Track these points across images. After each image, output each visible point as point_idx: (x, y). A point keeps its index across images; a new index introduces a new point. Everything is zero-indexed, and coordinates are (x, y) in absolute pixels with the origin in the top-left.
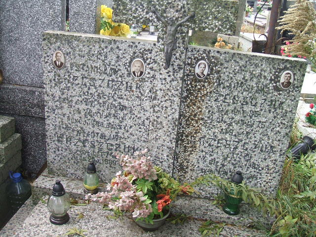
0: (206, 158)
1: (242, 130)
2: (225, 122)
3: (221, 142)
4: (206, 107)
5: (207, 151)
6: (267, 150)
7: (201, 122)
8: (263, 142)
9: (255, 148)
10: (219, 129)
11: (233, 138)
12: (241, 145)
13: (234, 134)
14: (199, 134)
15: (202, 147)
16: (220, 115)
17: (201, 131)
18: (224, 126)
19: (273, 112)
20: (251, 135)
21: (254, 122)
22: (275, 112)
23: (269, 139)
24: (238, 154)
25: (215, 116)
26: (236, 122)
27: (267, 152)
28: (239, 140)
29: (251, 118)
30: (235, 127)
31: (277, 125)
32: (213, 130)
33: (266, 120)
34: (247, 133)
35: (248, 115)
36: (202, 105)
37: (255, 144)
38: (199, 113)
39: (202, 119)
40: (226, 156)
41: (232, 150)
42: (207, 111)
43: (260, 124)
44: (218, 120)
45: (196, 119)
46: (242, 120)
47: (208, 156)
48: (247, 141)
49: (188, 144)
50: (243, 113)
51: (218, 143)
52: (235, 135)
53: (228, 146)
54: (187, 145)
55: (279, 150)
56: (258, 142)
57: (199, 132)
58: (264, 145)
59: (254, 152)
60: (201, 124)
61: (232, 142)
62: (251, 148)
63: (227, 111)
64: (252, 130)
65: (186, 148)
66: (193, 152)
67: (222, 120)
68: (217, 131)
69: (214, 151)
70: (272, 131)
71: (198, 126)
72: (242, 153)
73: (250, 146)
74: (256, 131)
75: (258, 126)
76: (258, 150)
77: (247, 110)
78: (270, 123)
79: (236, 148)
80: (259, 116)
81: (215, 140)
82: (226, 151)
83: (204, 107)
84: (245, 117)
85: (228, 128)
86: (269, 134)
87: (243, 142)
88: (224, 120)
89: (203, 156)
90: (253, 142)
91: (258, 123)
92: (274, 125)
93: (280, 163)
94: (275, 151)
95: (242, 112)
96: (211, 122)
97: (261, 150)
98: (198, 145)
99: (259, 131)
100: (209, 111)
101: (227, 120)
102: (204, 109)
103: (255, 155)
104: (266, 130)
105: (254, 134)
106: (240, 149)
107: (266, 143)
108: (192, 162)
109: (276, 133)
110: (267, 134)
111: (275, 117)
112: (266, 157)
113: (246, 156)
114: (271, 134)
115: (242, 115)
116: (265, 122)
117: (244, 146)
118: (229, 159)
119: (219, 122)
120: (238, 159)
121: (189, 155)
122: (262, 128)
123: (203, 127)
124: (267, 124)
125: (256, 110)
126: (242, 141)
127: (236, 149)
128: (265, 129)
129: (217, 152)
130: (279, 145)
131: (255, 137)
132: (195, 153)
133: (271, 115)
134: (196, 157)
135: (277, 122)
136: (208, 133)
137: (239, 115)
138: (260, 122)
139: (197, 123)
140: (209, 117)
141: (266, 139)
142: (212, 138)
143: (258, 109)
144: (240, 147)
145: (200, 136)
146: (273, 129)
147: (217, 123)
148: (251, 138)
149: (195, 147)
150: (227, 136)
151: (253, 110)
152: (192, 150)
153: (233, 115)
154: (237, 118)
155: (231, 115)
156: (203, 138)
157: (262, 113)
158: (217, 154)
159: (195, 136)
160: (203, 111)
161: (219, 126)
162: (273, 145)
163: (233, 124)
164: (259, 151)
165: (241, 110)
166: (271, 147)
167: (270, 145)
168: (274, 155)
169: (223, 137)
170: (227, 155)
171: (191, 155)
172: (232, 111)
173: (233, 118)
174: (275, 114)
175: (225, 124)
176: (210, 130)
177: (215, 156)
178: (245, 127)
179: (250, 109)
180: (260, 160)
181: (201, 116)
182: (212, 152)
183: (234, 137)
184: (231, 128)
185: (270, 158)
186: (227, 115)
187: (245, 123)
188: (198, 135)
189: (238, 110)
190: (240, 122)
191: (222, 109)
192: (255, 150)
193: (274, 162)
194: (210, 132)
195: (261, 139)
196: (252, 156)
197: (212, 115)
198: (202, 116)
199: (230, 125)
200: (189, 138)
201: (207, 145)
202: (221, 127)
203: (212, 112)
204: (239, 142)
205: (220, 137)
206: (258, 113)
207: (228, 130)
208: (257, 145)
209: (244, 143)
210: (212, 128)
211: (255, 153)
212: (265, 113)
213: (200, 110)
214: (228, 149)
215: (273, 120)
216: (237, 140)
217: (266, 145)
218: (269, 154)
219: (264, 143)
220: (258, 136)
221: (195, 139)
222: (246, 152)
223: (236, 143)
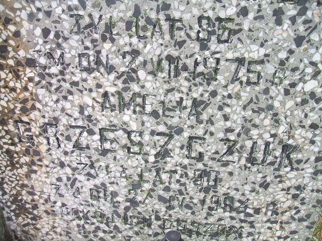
0: (78, 184)
1: (177, 96)
2: (110, 69)
3: (111, 135)
4: (31, 17)
5: (74, 165)
6: (270, 159)
7: (29, 72)
8: (254, 132)
9: (230, 151)
10: (94, 94)
11: (150, 122)
12: (178, 144)
13: (148, 108)
14: (36, 113)
15: (57, 154)
16: (88, 44)
17: (38, 105)
18: (110, 84)
19: (293, 20)
20: (209, 110)
21: (218, 61)
22: (300, 20)
23: (277, 121)
24: (175, 172)
25: (71, 47)
26: (149, 67)
27: (272, 164)
28: (170, 127)
29: (204, 46)
30: (148, 85)
31: (309, 70)
32: (76, 98)
33: (262, 51)
34: (196, 103)
35: (193, 35)
36: (14, 10)
37: (228, 140)
38: (12, 42)
39: (31, 63)
40: (137, 178)
41: (152, 159)
42: (38, 32)
43: (243, 71)
44: (85, 63)
45: (11, 62)
46: (170, 58)
47: (81, 178)
48: (200, 132)
49: (13, 144)
50: (172, 27)
51: (103, 139)
52: (155, 114)
53: (136, 149)
54: (12, 148)
55: (313, 158)
56: (239, 135)
57: (34, 108)
58: (260, 142)
59: (226, 164)
60: (31, 80)
61: (147, 137)
62: (217, 153)
63: (110, 27)
64: (214, 94)
65: (12, 157)
66: (35, 168)
67: (98, 62)
68: (90, 102)
69: (97, 165)
70: (287, 92)
71: (26, 89)
72: (185, 167)
73: (211, 146)
74: (230, 96)
75: (235, 79)
76: (238, 161)
77: (187, 17)
78: (282, 63)
79: (164, 154)
80: (234, 39)
81: (91, 132)
82: (134, 163)
83: (24, 14)
84: (180, 44)
85: (126, 89)
86: (276, 104)
87: (186, 134)
88: (104, 61)
89: (69, 179)
90: (221, 135)
91: (234, 67)
92: (294, 70)
93: (315, 194)
94: (299, 162)
95: (165, 26)
96: (62, 73)
97: (251, 160)
98: (43, 148)
99: (238, 96)
100: (46, 32)
101: (116, 61)
102: (26, 24)
103: (231, 174)
104: (266, 91)
105: (220, 108)
106: (177, 157)
107: (267, 136)
108: (42, 192)
109: (304, 102)
110: (270, 107)
111: (299, 41)
112: (268, 179)
113: (200, 176)
114: (283, 103)
115: (167, 37)
116: (262, 62)
117: (189, 147)
118: (147, 186)
119: (89, 70)
120: (175, 186)
121: (28, 176)
122: (249, 83)
123: (41, 92)
124: (270, 69)
125: (222, 15)
126: (180, 131)
127: (164, 157)
128: (262, 86)
129: (107, 167)
130: (313, 142)
131: (226, 118)
132: (44, 169)
133: (284, 33)
134: (48, 181)
135: (306, 61)
136: (63, 110)
137: (157, 40)
138: (240, 61)
139: (18, 77)
140: (50, 55)
141: (267, 122)
142: (80, 123)
143: (231, 11)
144: (177, 151)
145: (42, 121)
146: (293, 85)
147: (85, 75)
148: (210, 122)
149: (37, 153)
150: (127, 116)
151: (210, 14)
152: (33, 163)
153: (135, 40)
154: (153, 49)
155: (127, 39)
156: (51, 125)
157: (246, 27)
158: (108, 172)
159: (25, 119)
160: (23, 32)
161: (91, 83)
162: (290, 142)
163: (142, 74)
164: (243, 161)
165: (162, 16)
166: (286, 148)
167: (281, 142)
168: (295, 173)
169: (116, 122)
170: (141, 176)
171: (33, 176)
172: (129, 25)
173: (135, 53)
174: (302, 28)
175: (112, 76)
176: (65, 98)
177: (102, 177)
178: (186, 84)
179: (196, 12)
180: (248, 188)
181: (22, 53)
182: (92, 166)
183: (152, 120)
184: (135, 88)
185: (280, 182)
186: (113, 40)
187: (185, 68)
188: (32, 116)
189: (149, 20)
190: (165, 64)
191: (87, 20)
192: (230, 158)
193: (293, 191)
194: (68, 105)
195: (249, 125)
196: (221, 175)
197: (59, 46)
198: (27, 51)
199: (130, 77)
200: (11, 127)
201: (70, 147)
202: (99, 86)
203: (57, 35)
204: (171, 137)
205: (104, 123)
206: (229, 25)
207: (127, 96)
208: (235, 142)
209: (191, 138)
210: (71, 93)
211: (230, 168)
212: (258, 24)
213: (12, 28)
214: (140, 157)
215: (291, 52)
216: (162, 128)
217: (267, 144)
218: (278, 170)
219: (260, 136)
220: (237, 115)
221: (29, 130)
222: (200, 166)
223: (162, 140)
